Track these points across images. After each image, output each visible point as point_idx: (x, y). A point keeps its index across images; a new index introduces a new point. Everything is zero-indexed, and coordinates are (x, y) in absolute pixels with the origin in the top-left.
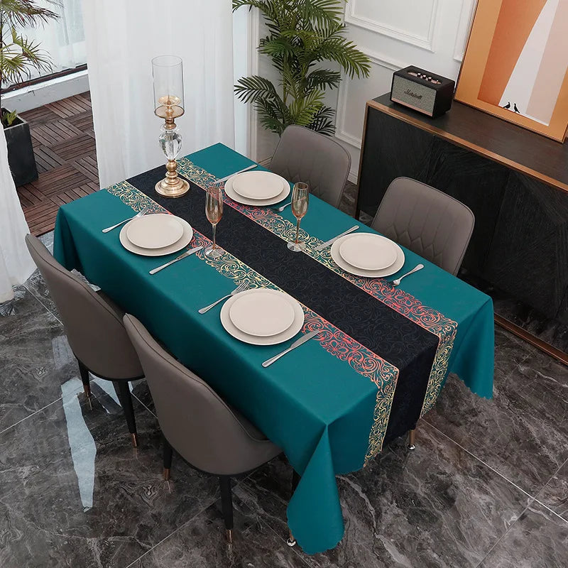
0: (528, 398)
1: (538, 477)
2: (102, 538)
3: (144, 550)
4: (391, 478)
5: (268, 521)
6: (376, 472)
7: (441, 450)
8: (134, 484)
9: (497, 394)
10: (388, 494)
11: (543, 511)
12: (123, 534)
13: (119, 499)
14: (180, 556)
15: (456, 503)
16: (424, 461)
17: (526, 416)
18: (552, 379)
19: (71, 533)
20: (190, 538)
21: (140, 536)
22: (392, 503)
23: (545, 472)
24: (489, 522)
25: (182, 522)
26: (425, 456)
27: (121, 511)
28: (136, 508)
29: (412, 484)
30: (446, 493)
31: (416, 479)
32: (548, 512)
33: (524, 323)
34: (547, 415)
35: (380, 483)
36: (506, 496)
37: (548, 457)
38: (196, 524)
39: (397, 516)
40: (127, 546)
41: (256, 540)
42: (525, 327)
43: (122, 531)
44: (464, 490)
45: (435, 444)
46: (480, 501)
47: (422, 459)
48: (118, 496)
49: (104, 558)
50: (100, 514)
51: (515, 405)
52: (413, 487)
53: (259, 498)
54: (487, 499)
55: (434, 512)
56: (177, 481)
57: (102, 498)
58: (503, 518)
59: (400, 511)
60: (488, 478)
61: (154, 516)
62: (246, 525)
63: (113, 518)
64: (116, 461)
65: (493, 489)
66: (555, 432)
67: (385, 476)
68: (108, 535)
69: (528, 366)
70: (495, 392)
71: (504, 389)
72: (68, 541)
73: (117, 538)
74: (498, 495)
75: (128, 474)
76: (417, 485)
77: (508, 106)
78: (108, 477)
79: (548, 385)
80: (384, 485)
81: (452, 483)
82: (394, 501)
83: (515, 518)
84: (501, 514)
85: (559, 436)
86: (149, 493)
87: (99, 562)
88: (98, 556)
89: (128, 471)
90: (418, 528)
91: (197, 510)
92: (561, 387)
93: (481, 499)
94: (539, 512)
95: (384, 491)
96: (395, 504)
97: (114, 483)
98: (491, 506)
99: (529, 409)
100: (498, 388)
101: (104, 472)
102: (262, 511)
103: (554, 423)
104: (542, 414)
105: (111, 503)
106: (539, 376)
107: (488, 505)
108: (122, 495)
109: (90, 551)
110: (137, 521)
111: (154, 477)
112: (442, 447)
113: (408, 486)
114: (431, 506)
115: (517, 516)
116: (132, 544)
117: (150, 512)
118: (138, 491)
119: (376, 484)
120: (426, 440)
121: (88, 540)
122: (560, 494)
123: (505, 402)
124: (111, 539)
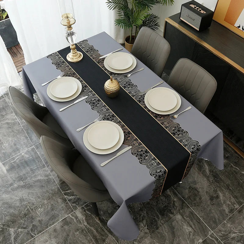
0: (223, 177)
1: (217, 221)
2: (16, 229)
3: (32, 237)
4: (148, 214)
5: (88, 229)
6: (141, 210)
7: (175, 201)
8: (33, 204)
9: (208, 174)
10: (145, 222)
11: (215, 239)
12: (25, 228)
13: (27, 211)
14: (47, 242)
15: (175, 230)
16: (165, 207)
17: (220, 187)
18: (237, 168)
19: (4, 225)
20: (52, 233)
21: (32, 230)
22: (145, 226)
23: (221, 218)
24: (188, 241)
25: (50, 225)
26: (166, 204)
27: (26, 217)
28: (32, 216)
29: (157, 217)
30: (171, 224)
31: (159, 215)
32: (217, 240)
33: (231, 136)
34: (230, 188)
35: (142, 215)
36: (199, 228)
37: (225, 210)
38: (56, 227)
39: (146, 233)
40: (25, 234)
41: (81, 238)
42: (231, 138)
43: (25, 226)
44: (180, 224)
45: (172, 197)
46: (187, 230)
47: (164, 205)
48: (26, 209)
49: (15, 239)
50: (17, 217)
51: (216, 181)
52: (157, 219)
53: (86, 217)
54: (190, 229)
55: (164, 233)
56: (52, 205)
57: (19, 210)
58: (195, 240)
59: (148, 231)
60: (193, 219)
61: (39, 221)
62: (78, 230)
63: (22, 220)
64: (28, 192)
65: (194, 224)
66: (232, 198)
67: (145, 212)
68: (19, 228)
69: (227, 160)
70: (208, 173)
71: (213, 172)
72: (2, 229)
73: (22, 230)
74: (196, 228)
75: (32, 199)
76: (159, 219)
77: (239, 27)
78: (24, 199)
79: (235, 171)
80: (144, 216)
81: (175, 220)
82: (146, 225)
83: (201, 241)
84: (195, 238)
85: (233, 200)
86: (39, 209)
87: (13, 240)
88: (13, 237)
89: (32, 197)
90: (154, 240)
91: (58, 220)
92: (241, 173)
93: (187, 229)
94: (213, 239)
95: (143, 220)
96: (146, 227)
97: (26, 203)
98: (191, 234)
99: (222, 184)
100: (210, 171)
101: (23, 197)
102: (86, 224)
103: (233, 192)
104: (228, 187)
105: (23, 213)
106: (231, 166)
107: (190, 232)
108: (28, 209)
109: (10, 235)
110: (32, 222)
111: (43, 202)
112: (175, 200)
113: (155, 219)
114: (163, 230)
115: (202, 240)
116: (28, 233)
117: (38, 219)
118: (35, 208)
119: (140, 215)
120: (169, 195)
121: (10, 229)
122: (225, 231)
123: (211, 179)
124: (19, 230)
